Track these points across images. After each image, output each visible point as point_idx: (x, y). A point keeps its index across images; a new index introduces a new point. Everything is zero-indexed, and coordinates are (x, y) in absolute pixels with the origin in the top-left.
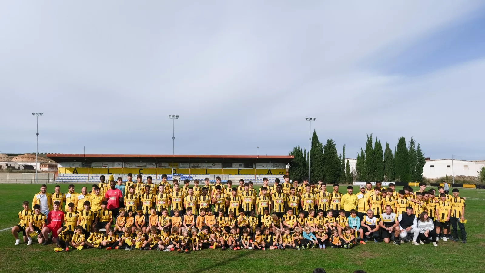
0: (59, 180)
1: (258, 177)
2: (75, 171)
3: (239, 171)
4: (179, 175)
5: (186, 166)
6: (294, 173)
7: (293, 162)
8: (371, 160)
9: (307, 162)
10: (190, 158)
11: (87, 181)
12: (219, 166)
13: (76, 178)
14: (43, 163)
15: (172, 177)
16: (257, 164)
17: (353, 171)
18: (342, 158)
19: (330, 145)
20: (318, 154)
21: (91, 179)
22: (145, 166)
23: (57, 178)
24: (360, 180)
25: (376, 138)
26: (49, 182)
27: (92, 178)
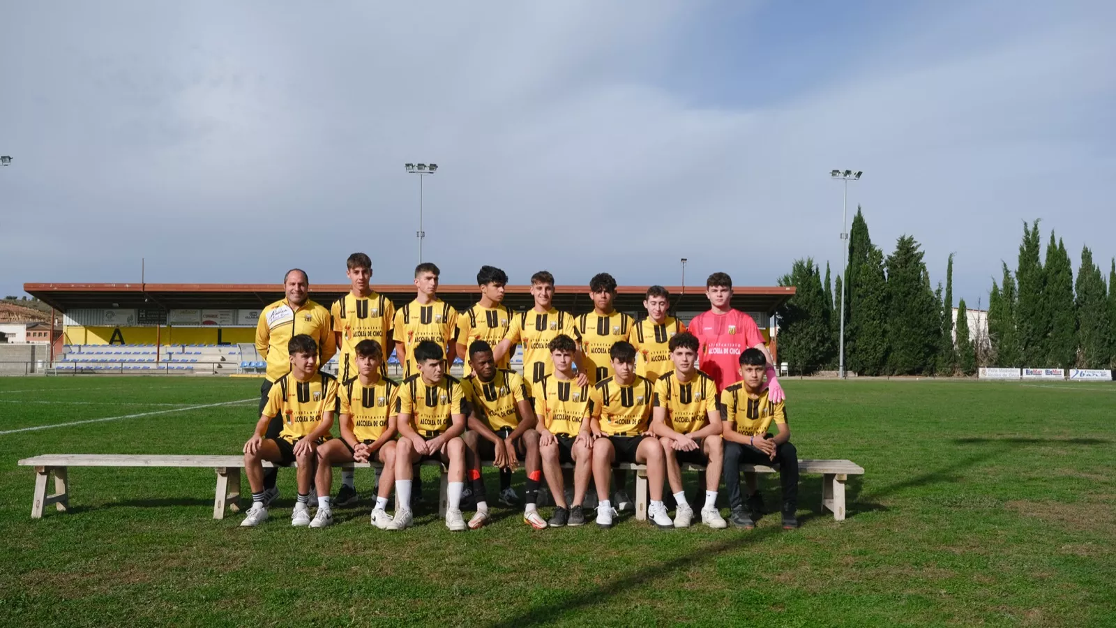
0: (64, 365)
2: (117, 338)
6: (794, 343)
7: (790, 306)
8: (1036, 300)
9: (835, 307)
11: (153, 366)
13: (118, 358)
14: (37, 324)
17: (979, 333)
18: (944, 295)
19: (909, 255)
20: (869, 281)
21: (164, 361)
23: (59, 358)
24: (999, 364)
25: (1053, 232)
26: (32, 371)
27: (167, 357)
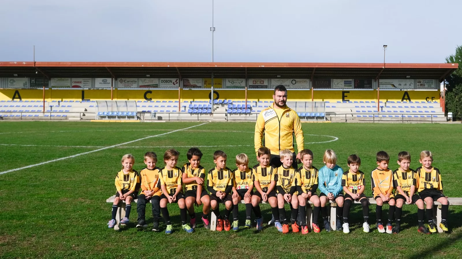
1: (382, 107)
2: (17, 96)
3: (346, 94)
4: (223, 104)
5: (238, 85)
6: (457, 99)
7: (453, 75)
10: (247, 68)
11: (41, 115)
12: (305, 85)
13: (18, 109)
15: (211, 106)
16: (381, 81)
21: (48, 112)
22: (156, 86)
27: (49, 109)
